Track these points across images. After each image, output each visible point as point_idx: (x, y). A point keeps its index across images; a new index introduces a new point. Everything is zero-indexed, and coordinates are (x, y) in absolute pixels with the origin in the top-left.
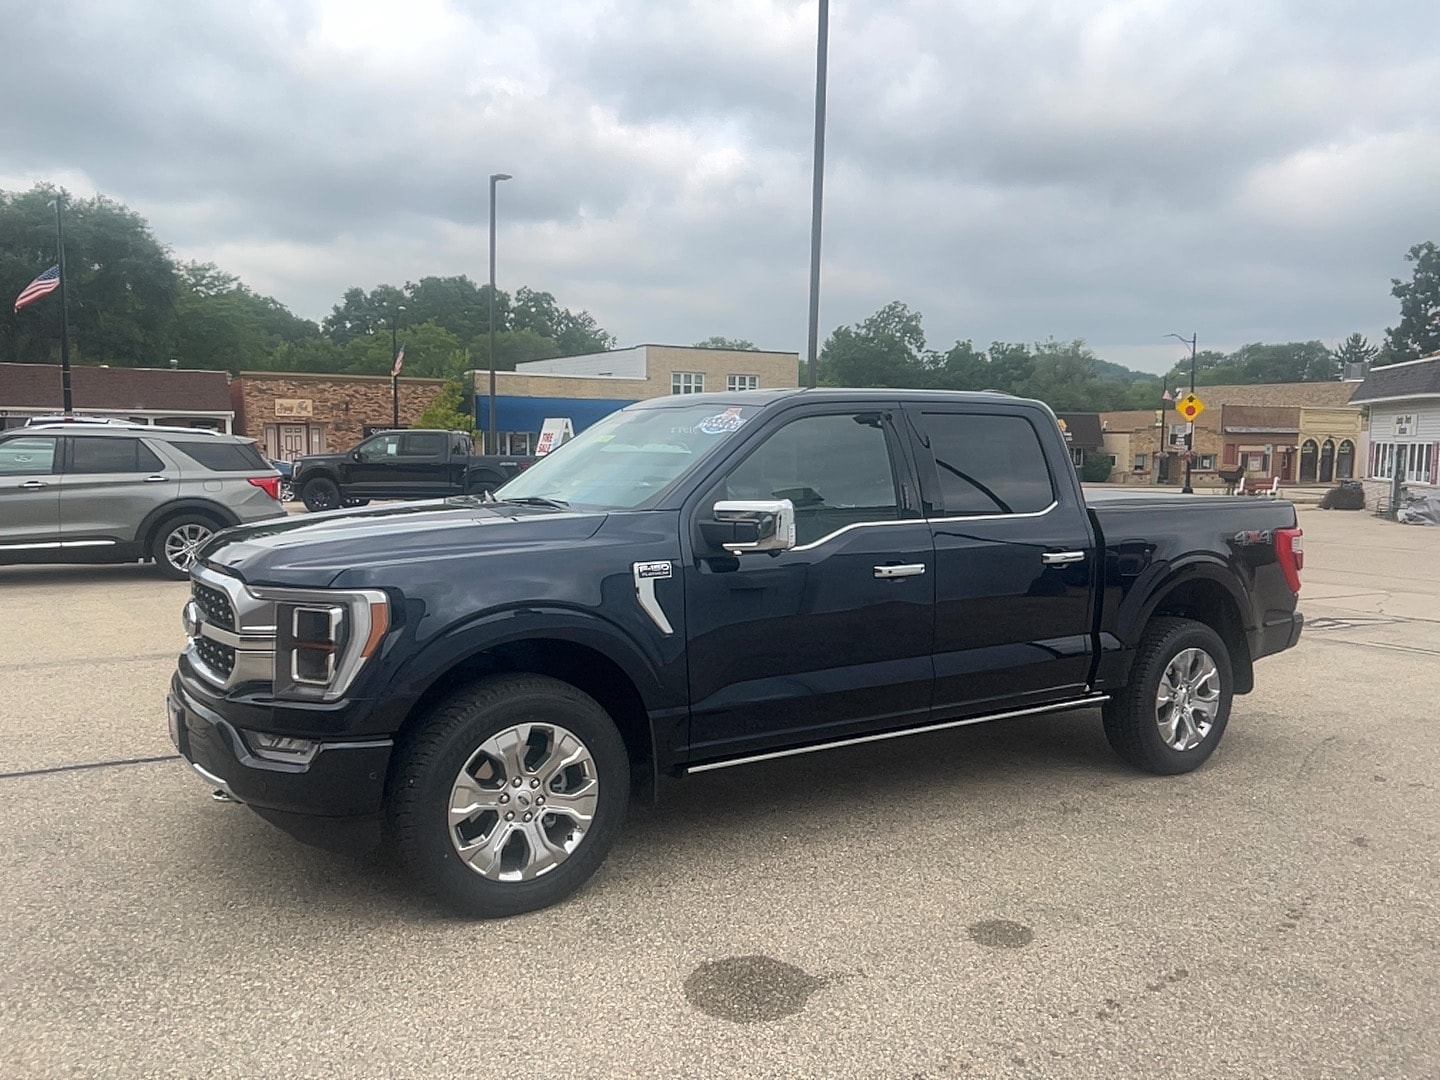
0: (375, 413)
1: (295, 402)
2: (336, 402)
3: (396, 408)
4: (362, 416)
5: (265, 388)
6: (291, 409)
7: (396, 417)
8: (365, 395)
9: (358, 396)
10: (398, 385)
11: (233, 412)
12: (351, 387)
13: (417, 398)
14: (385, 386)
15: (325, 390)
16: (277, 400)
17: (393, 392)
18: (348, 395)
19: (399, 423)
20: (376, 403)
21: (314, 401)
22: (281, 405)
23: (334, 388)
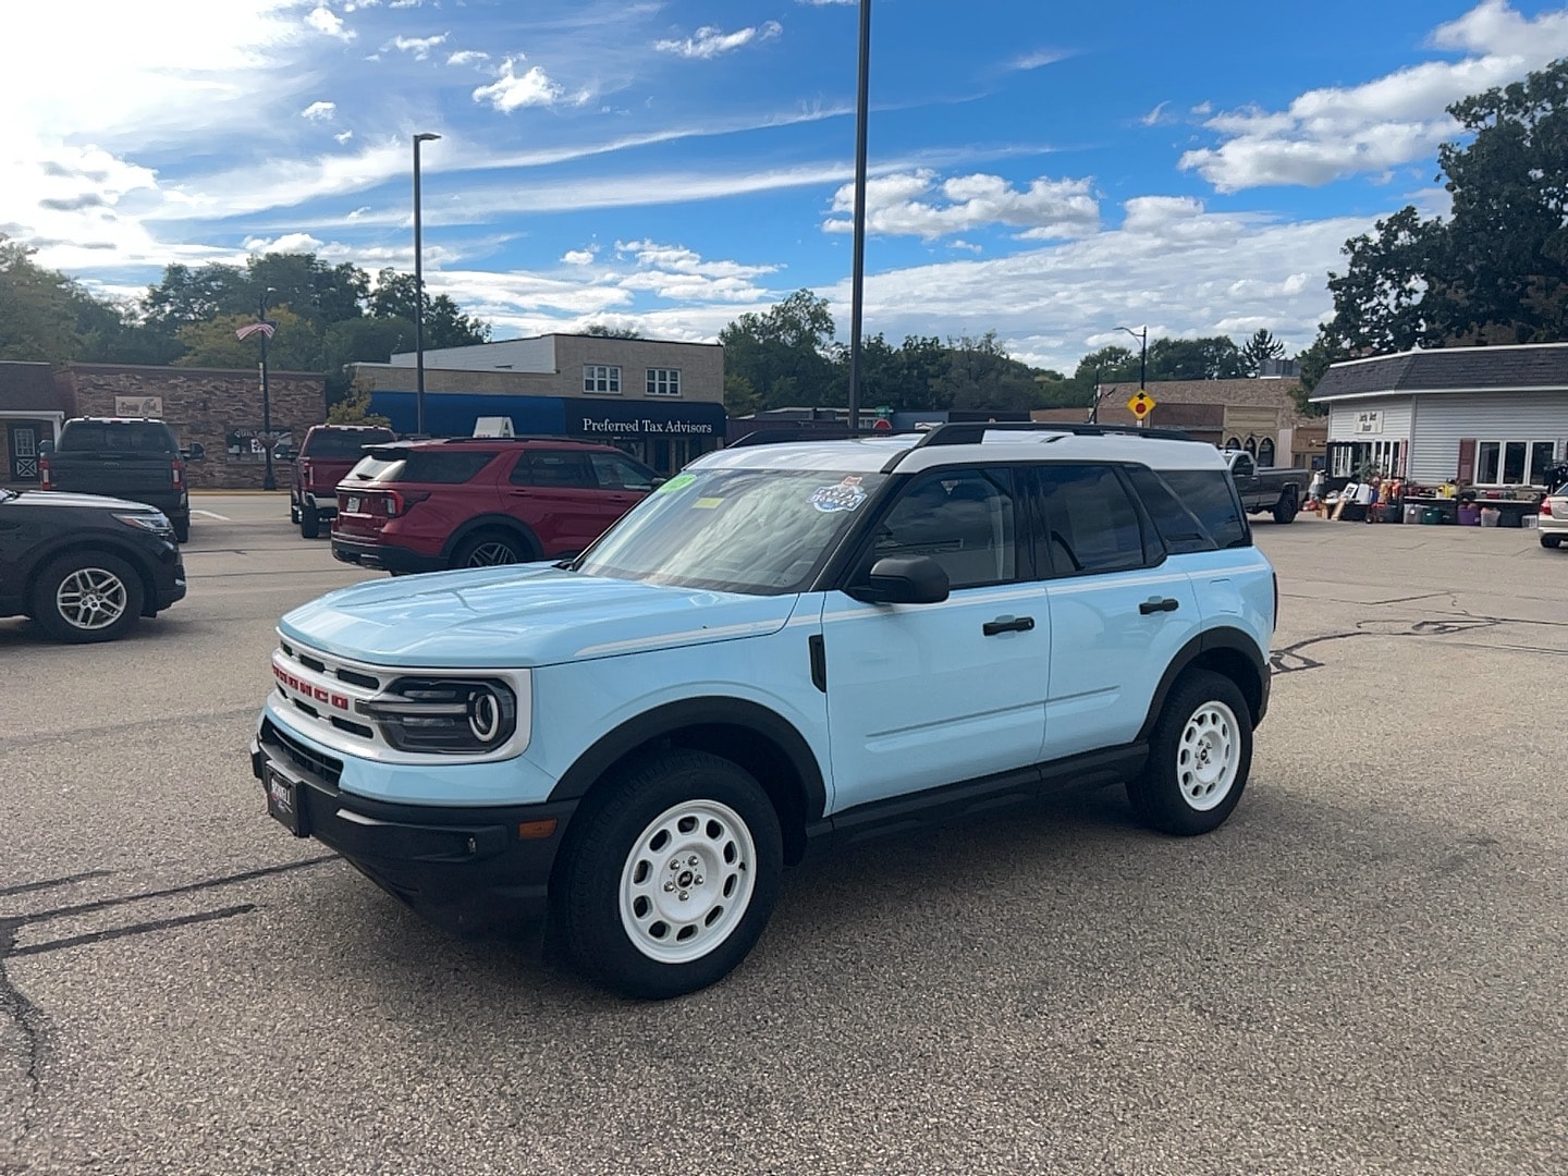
0: (241, 414)
1: (140, 401)
2: (192, 400)
3: (267, 405)
4: (225, 417)
5: (101, 383)
6: (135, 408)
7: (267, 417)
8: (227, 391)
9: (218, 393)
10: (269, 380)
11: (63, 413)
12: (209, 382)
13: (289, 395)
14: (249, 381)
15: (177, 386)
16: (117, 398)
17: (262, 388)
18: (204, 392)
19: (272, 424)
20: (239, 401)
21: (163, 399)
22: (123, 403)
23: (189, 383)
